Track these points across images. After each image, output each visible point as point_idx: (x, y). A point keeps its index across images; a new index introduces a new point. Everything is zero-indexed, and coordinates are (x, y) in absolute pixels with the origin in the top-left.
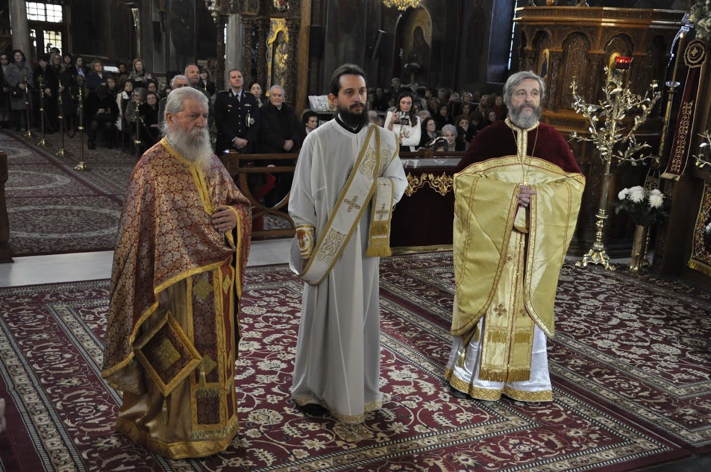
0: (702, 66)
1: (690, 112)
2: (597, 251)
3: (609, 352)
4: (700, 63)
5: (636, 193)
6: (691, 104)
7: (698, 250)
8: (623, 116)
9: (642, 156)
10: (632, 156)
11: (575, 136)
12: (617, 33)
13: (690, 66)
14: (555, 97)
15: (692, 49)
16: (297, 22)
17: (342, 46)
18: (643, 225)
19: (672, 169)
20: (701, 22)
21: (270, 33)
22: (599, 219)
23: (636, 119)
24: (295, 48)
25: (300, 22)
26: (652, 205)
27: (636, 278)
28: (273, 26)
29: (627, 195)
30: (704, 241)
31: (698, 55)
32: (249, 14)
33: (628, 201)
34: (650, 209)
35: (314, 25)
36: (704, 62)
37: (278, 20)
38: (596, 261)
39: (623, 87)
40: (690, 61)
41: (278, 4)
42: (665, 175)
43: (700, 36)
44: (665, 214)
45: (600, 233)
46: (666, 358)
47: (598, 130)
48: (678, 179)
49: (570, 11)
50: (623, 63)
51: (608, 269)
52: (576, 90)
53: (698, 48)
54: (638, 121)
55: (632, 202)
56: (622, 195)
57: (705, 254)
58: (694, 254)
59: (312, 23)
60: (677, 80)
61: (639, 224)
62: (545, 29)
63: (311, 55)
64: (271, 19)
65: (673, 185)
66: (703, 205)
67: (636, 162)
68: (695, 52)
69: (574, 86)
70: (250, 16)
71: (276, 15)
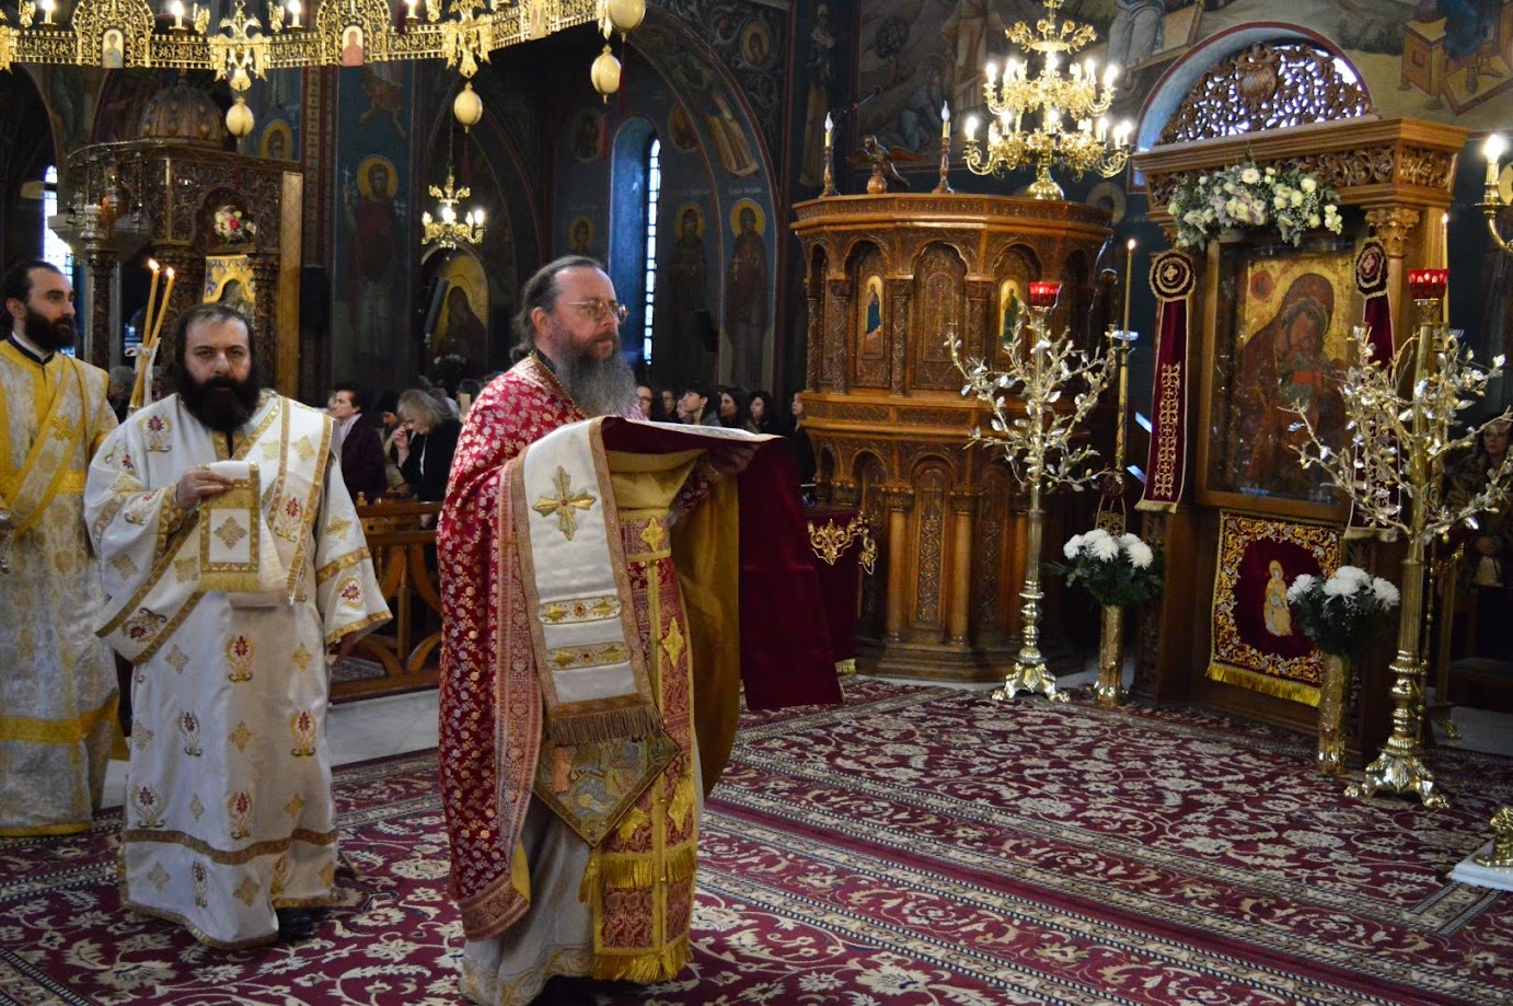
0: (1187, 298)
1: (1178, 383)
2: (1029, 665)
3: (1225, 860)
4: (1184, 292)
5: (1101, 543)
6: (1178, 367)
7: (1224, 644)
8: (1057, 395)
9: (1089, 471)
10: (1070, 473)
11: (977, 436)
12: (1011, 241)
13: (1165, 300)
14: (904, 368)
15: (1165, 268)
16: (272, 259)
17: (365, 307)
18: (1116, 604)
19: (1156, 493)
20: (1189, 217)
21: (207, 286)
22: (1026, 601)
23: (1077, 400)
24: (268, 311)
25: (279, 259)
26: (1136, 564)
27: (1115, 710)
28: (214, 271)
29: (1082, 548)
30: (1237, 624)
31: (1179, 278)
32: (175, 242)
33: (1085, 559)
34: (1133, 572)
35: (308, 266)
36: (1191, 291)
37: (225, 259)
38: (1031, 685)
39: (1053, 339)
40: (1163, 289)
41: (227, 225)
42: (1144, 505)
43: (1185, 243)
44: (1155, 579)
45: (1031, 630)
46: (1332, 855)
47: (1010, 424)
48: (1173, 510)
49: (922, 202)
50: (1044, 296)
51: (1057, 699)
52: (958, 350)
53: (1176, 266)
54: (1084, 404)
55: (1098, 560)
56: (1071, 548)
57: (1242, 649)
58: (1217, 652)
59: (302, 262)
60: (1132, 329)
61: (1110, 604)
62: (872, 238)
63: (303, 324)
64: (208, 258)
65: (1163, 524)
66: (1223, 555)
67: (1082, 484)
68: (1171, 273)
69: (953, 342)
70: (175, 247)
71: (220, 248)
